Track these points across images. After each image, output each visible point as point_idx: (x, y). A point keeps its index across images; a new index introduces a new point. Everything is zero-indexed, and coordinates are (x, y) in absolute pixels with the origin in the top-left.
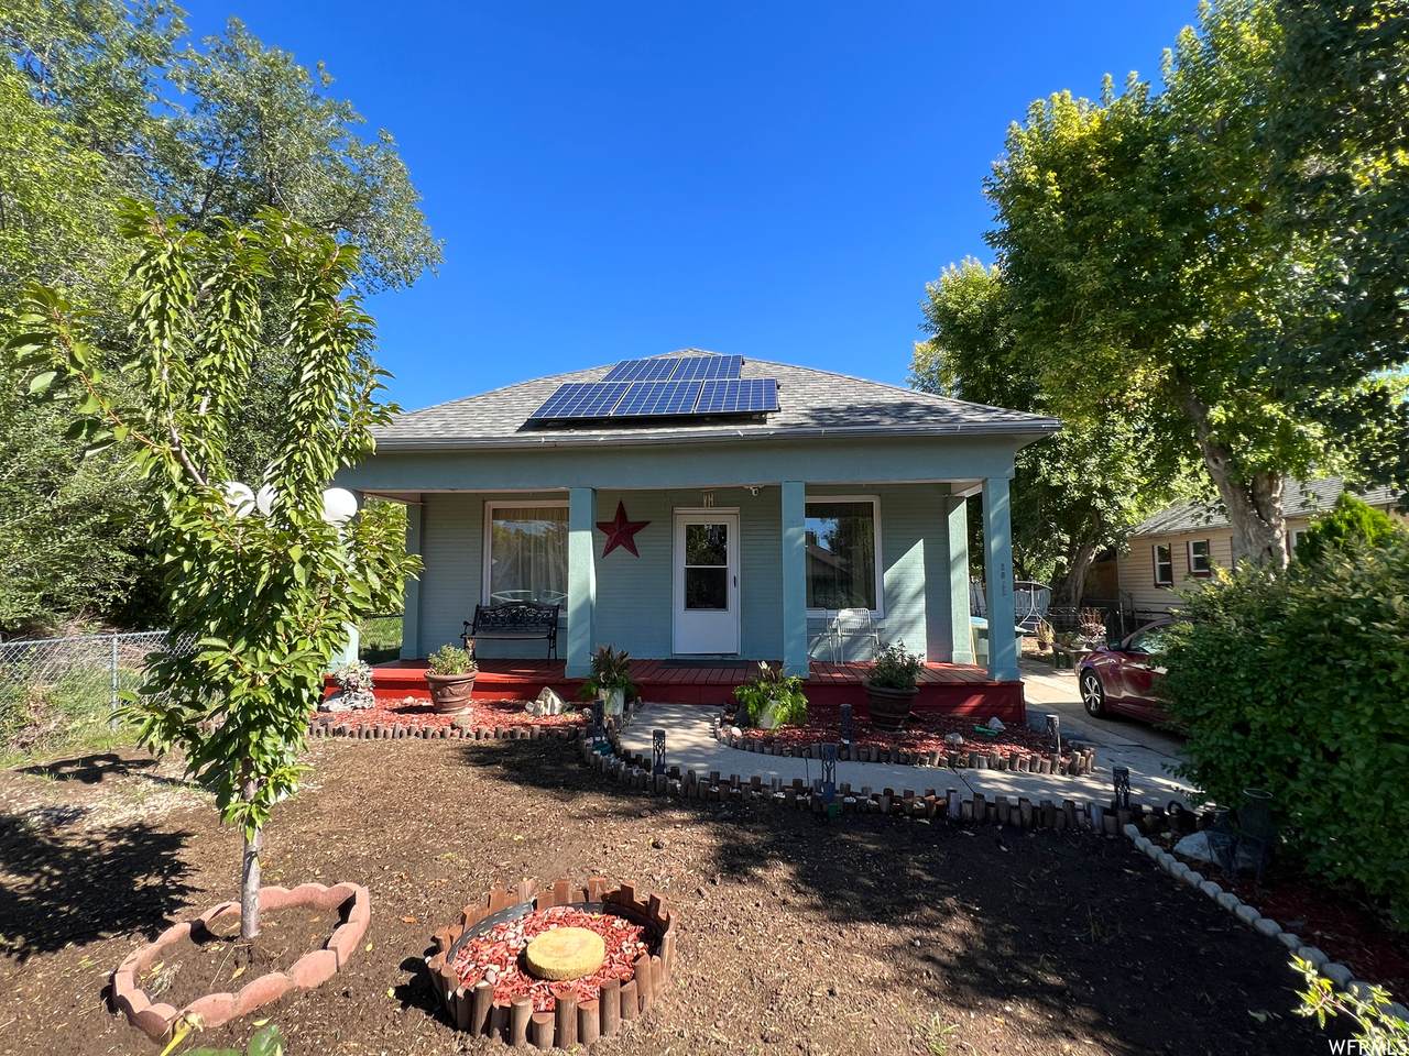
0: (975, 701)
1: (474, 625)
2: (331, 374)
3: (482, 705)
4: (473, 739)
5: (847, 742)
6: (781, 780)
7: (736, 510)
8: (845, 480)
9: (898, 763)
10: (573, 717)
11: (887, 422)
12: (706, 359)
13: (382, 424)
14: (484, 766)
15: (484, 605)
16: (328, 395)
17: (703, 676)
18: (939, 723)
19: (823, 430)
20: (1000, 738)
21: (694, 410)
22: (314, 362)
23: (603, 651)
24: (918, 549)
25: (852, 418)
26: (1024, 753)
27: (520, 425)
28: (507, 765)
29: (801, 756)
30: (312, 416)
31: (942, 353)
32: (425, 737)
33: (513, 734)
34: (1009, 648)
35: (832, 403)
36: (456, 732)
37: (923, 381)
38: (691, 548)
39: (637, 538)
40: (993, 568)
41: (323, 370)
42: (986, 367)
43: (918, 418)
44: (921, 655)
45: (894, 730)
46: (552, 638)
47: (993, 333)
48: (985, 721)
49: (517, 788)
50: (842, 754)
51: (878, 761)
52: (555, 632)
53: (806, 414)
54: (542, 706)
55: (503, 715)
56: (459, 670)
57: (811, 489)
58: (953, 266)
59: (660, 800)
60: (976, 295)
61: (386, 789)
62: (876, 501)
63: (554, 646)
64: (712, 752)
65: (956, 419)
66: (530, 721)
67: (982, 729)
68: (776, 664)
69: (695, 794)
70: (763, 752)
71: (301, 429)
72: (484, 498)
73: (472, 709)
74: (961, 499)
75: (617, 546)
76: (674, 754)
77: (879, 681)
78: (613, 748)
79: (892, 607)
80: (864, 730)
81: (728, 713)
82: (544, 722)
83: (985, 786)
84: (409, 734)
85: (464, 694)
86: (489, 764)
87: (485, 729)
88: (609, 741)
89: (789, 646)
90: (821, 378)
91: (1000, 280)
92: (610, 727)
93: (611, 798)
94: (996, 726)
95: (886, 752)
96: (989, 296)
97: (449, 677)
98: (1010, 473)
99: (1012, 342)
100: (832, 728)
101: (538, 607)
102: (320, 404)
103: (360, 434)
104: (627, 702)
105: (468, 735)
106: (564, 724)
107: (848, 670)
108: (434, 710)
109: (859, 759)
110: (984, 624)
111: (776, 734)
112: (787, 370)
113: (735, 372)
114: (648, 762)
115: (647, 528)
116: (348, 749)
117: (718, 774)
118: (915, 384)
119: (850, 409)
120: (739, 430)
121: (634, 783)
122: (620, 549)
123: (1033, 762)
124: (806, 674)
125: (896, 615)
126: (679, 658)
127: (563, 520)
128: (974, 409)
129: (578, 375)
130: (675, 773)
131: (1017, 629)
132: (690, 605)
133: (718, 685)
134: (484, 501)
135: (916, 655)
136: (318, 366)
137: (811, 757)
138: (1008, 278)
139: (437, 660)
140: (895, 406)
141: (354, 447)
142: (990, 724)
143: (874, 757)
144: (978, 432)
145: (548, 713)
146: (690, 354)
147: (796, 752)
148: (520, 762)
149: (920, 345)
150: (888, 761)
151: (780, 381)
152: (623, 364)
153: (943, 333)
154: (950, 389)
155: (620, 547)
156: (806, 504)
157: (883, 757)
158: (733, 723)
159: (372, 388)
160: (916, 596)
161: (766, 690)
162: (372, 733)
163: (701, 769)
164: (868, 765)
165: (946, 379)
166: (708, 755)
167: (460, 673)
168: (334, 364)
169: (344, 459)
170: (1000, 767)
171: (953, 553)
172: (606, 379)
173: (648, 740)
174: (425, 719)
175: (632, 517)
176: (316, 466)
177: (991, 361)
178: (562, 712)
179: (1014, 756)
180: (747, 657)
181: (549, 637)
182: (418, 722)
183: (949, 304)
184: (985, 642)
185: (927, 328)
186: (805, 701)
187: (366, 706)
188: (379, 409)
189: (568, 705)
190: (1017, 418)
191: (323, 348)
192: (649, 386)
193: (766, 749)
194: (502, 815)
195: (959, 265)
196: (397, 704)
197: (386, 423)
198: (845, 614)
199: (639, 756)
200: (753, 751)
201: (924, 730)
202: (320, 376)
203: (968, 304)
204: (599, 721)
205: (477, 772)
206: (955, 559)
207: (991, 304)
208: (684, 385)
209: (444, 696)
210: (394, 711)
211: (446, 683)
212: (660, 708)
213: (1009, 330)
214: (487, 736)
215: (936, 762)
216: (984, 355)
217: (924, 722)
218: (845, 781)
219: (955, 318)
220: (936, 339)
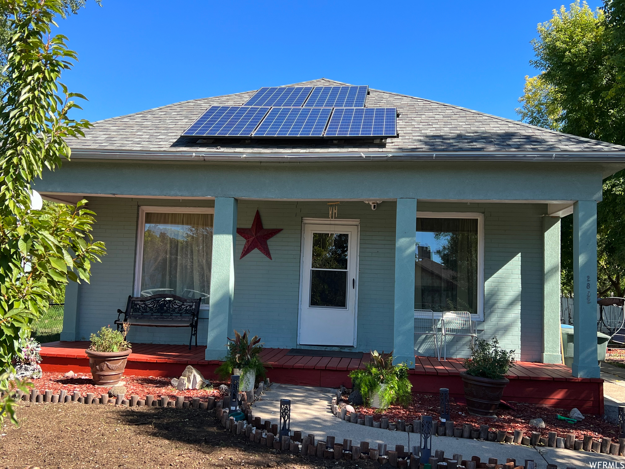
0: (559, 395)
1: (126, 313)
2: (42, 96)
3: (133, 380)
4: (127, 405)
5: (444, 420)
6: (385, 445)
7: (357, 222)
8: (453, 198)
9: (487, 439)
10: (211, 392)
11: (491, 149)
12: (336, 89)
13: (75, 136)
14: (138, 425)
15: (135, 296)
16: (39, 112)
17: (323, 362)
18: (526, 412)
19: (434, 154)
20: (578, 425)
21: (324, 134)
22: (29, 87)
23: (238, 336)
24: (516, 262)
25: (461, 145)
26: (597, 438)
27: (175, 140)
28: (156, 426)
29: (405, 431)
30: (28, 128)
31: (551, 88)
32: (86, 402)
33: (161, 402)
34: (590, 350)
35: (445, 131)
36: (113, 400)
37: (533, 112)
38: (316, 255)
39: (271, 243)
40: (580, 279)
41: (36, 93)
42: (590, 102)
43: (518, 147)
44: (512, 351)
45: (487, 414)
46: (194, 326)
47: (597, 70)
48: (567, 411)
49: (167, 442)
50: (441, 430)
51: (470, 437)
52: (197, 322)
53: (420, 141)
54: (186, 381)
55: (152, 388)
56: (115, 348)
57: (422, 206)
58: (563, 9)
59: (285, 456)
60: (584, 36)
61: (59, 438)
62: (480, 218)
63: (195, 334)
64: (329, 424)
65: (552, 148)
66: (175, 394)
67: (563, 418)
68: (386, 355)
69: (313, 453)
70: (372, 426)
71: (18, 138)
72: (139, 203)
73: (124, 383)
74: (556, 219)
75: (253, 249)
76: (298, 424)
77: (474, 371)
78: (246, 416)
79: (492, 312)
80: (460, 413)
81: (344, 394)
82: (187, 394)
83: (559, 461)
84: (73, 399)
85: (118, 369)
86: (142, 424)
87: (137, 398)
88: (243, 411)
89: (398, 340)
90: (436, 109)
91: (604, 24)
92: (243, 399)
93: (243, 453)
94: (576, 415)
95: (477, 430)
96: (596, 36)
97: (106, 354)
98: (599, 196)
99: (613, 79)
100: (431, 410)
101: (183, 301)
102: (34, 120)
103: (60, 144)
104: (258, 381)
105: (123, 402)
106: (203, 397)
107: (451, 364)
108: (94, 382)
109: (453, 435)
110: (570, 330)
111: (384, 412)
112: (406, 101)
113: (361, 101)
114: (275, 427)
115: (278, 235)
116: (22, 409)
117: (334, 438)
118: (525, 115)
119: (460, 137)
120: (362, 152)
121: (263, 443)
122: (256, 253)
123: (604, 444)
124: (413, 364)
125: (493, 320)
126: (302, 348)
127: (207, 225)
128: (569, 140)
129: (224, 99)
130: (297, 436)
131: (600, 335)
132: (314, 302)
133: (336, 371)
134: (139, 206)
135: (508, 351)
136: (32, 90)
137: (413, 431)
138: (611, 22)
139: (97, 339)
140: (499, 135)
141: (54, 153)
142: (571, 414)
143: (466, 434)
144: (571, 160)
145: (190, 388)
146: (321, 84)
147: (400, 426)
148: (167, 424)
149: (531, 80)
150: (478, 438)
151: (400, 111)
152: (264, 90)
153: (552, 69)
154: (556, 121)
155: (256, 251)
156: (417, 218)
157: (475, 434)
158: (347, 402)
159: (70, 108)
160: (512, 304)
161: (376, 374)
162: (41, 397)
163: (319, 436)
164: (461, 440)
165: (552, 112)
166: (325, 426)
167: (116, 351)
168: (45, 88)
169: (46, 163)
170: (575, 447)
171: (547, 266)
172: (249, 103)
173: (275, 412)
174: (85, 388)
175: (267, 224)
176: (29, 168)
177: (595, 97)
178: (202, 387)
179: (587, 439)
180: (362, 349)
181: (191, 325)
182: (79, 390)
183: (558, 44)
184: (572, 345)
185: (537, 64)
186: (410, 386)
187: (35, 377)
188: (74, 124)
189: (207, 382)
190: (606, 149)
191: (36, 75)
192: (285, 111)
193: (375, 423)
194: (155, 461)
195: (568, 8)
196: (60, 377)
197: (79, 135)
198: (449, 316)
199: (267, 422)
200: (363, 424)
201: (512, 416)
202: (34, 97)
203: (575, 44)
204: (234, 396)
205: (133, 429)
206: (548, 272)
207: (596, 45)
208: (316, 112)
209: (102, 370)
210: (58, 381)
211: (104, 359)
212: (285, 388)
213: (612, 68)
214: (139, 403)
215: (520, 440)
216: (589, 90)
217: (514, 410)
218: (440, 449)
219: (563, 56)
220: (545, 74)
